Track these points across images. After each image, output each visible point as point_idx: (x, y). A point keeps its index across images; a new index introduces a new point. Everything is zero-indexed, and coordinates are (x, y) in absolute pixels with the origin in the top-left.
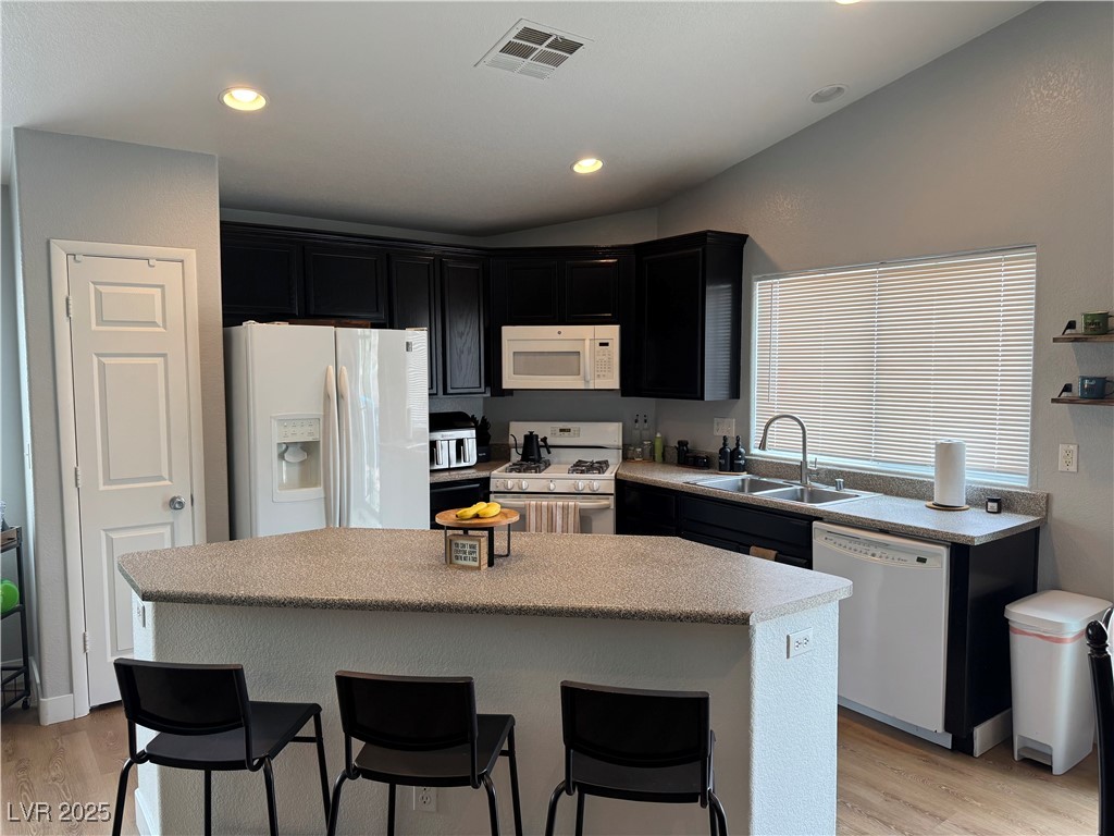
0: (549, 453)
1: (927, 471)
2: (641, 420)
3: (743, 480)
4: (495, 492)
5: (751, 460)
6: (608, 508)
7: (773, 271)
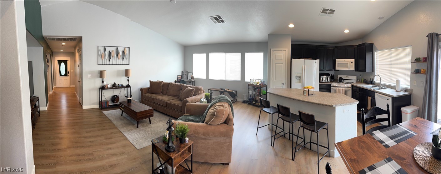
0: (343, 80)
1: (395, 85)
2: (360, 76)
3: (372, 86)
4: (332, 86)
5: (374, 82)
6: (350, 90)
7: (377, 50)
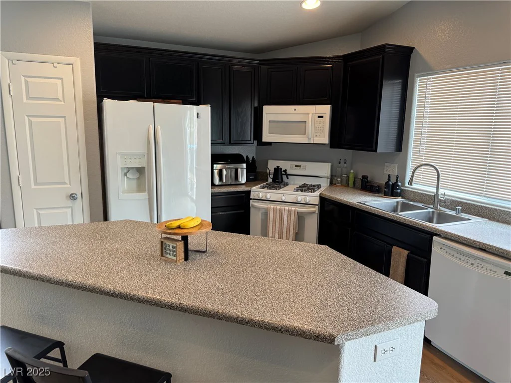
0: (288, 178)
3: (397, 202)
4: (254, 199)
5: (405, 190)
7: (428, 70)
